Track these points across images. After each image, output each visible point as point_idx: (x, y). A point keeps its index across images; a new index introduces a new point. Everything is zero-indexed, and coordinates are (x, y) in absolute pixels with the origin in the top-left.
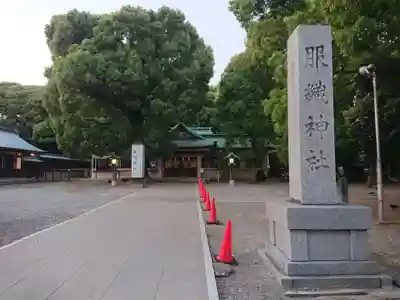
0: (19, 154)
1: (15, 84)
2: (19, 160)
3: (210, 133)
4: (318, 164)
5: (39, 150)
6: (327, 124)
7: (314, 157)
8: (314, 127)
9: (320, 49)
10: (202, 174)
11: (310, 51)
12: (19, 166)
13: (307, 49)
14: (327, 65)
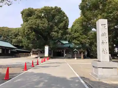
2: (10, 50)
3: (67, 43)
8: (104, 43)
10: (66, 56)
12: (10, 52)
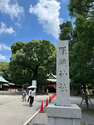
0: (2, 83)
1: (6, 62)
2: (1, 85)
4: (63, 89)
5: (8, 82)
6: (67, 74)
7: (62, 87)
8: (62, 75)
9: (64, 48)
11: (61, 49)
12: (1, 87)
13: (60, 48)
14: (66, 53)
